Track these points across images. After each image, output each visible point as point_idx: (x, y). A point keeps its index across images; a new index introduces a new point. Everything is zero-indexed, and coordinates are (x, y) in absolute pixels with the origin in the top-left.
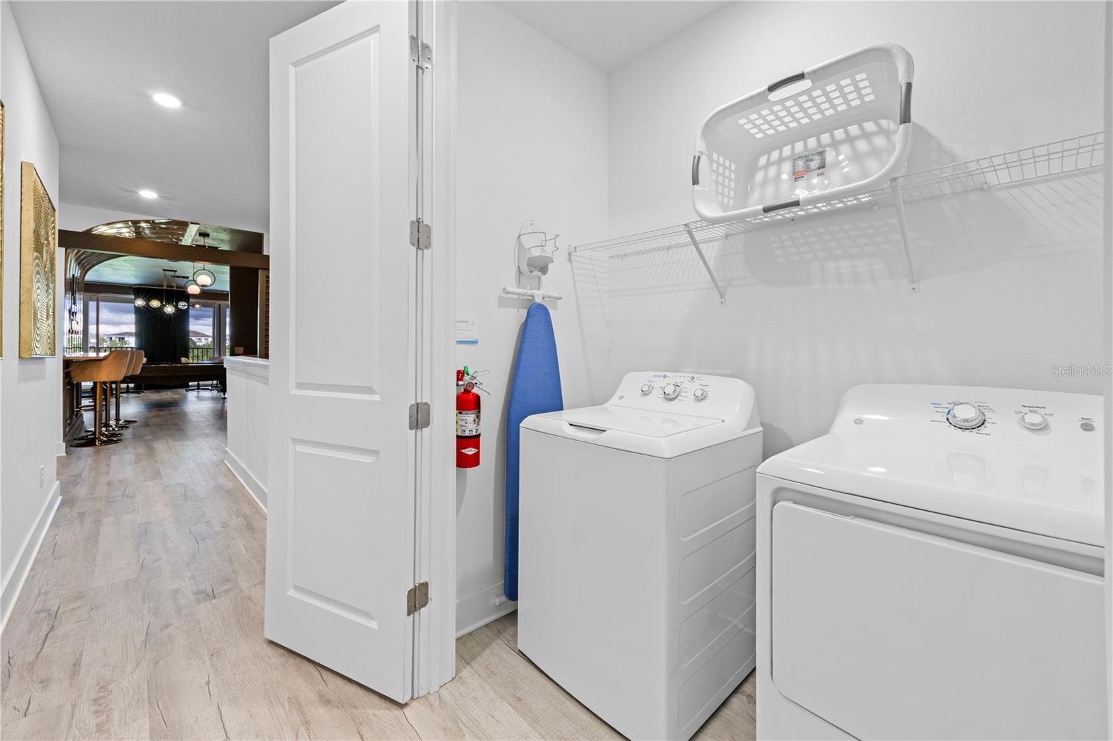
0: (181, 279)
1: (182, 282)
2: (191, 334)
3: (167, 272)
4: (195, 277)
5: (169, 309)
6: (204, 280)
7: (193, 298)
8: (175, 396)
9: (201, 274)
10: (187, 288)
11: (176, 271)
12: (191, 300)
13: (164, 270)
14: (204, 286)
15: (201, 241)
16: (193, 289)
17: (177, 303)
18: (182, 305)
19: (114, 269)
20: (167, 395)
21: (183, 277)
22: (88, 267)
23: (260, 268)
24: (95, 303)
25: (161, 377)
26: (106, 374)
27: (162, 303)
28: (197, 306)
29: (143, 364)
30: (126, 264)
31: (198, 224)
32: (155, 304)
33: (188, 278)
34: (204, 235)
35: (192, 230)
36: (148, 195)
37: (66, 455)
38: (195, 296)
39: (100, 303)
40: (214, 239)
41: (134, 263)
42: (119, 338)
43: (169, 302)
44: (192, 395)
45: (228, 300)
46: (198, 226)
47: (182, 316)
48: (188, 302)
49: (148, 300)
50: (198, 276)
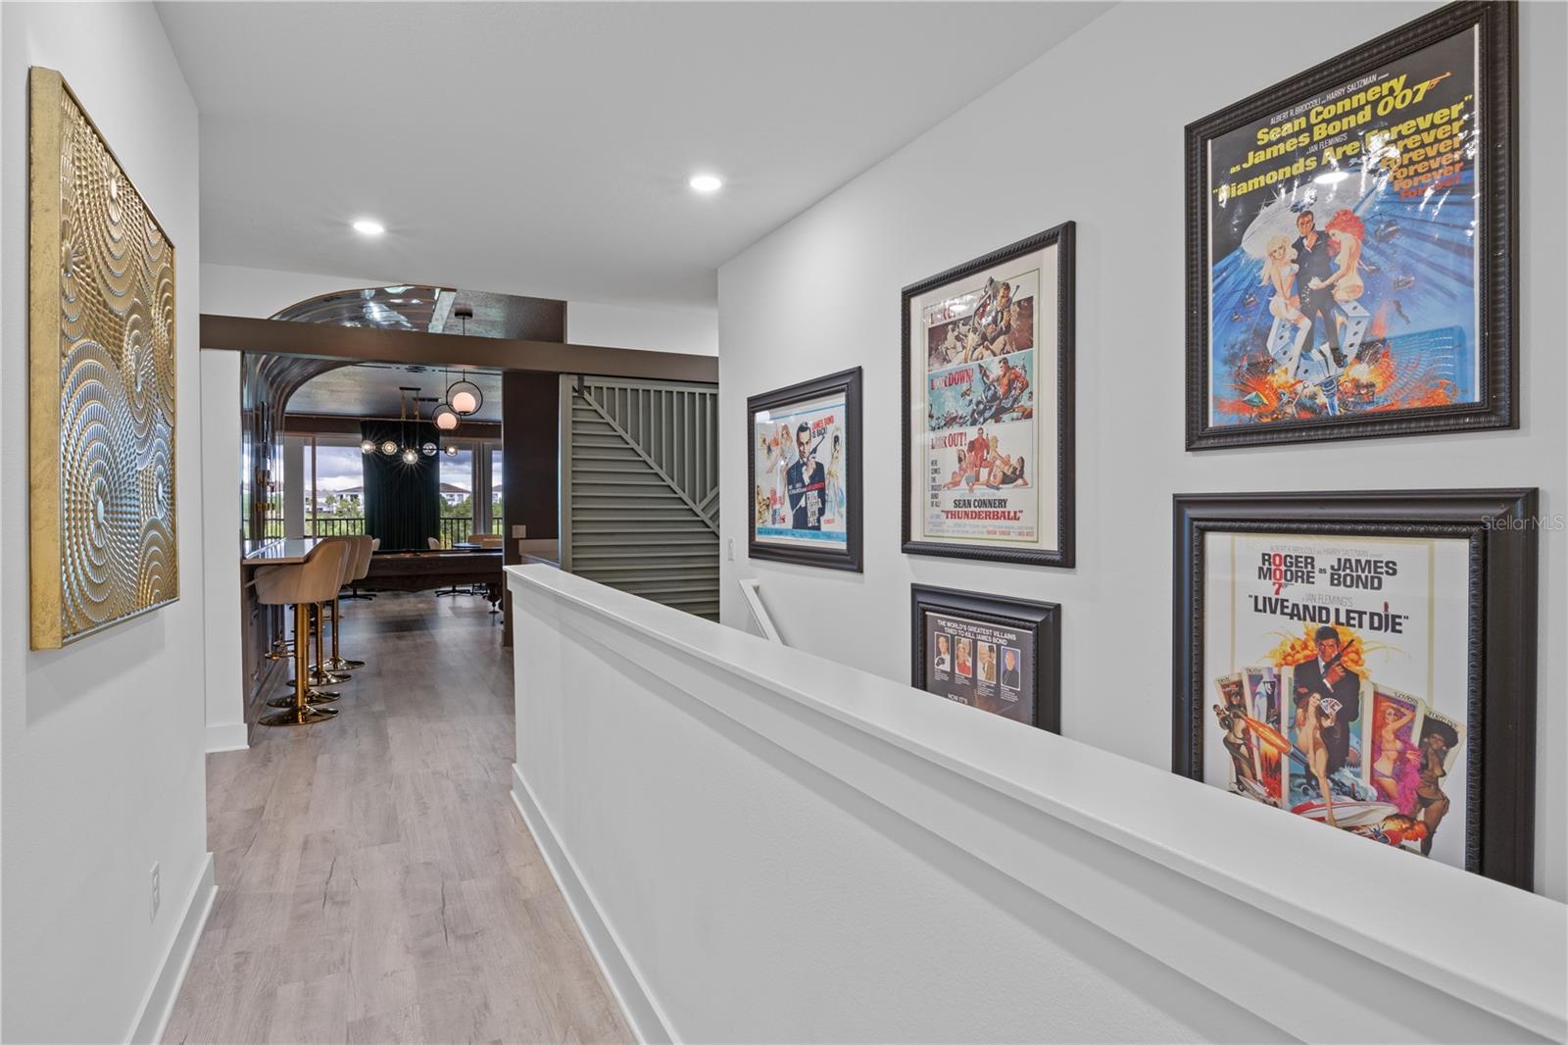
0: (426, 402)
1: (429, 407)
2: (441, 488)
3: (406, 392)
4: (449, 399)
5: (410, 457)
6: (465, 401)
7: (444, 435)
8: (421, 606)
9: (457, 393)
10: (436, 419)
11: (419, 389)
12: (441, 438)
13: (401, 388)
14: (465, 413)
15: (459, 328)
16: (447, 421)
17: (421, 445)
18: (429, 448)
19: (332, 391)
20: (407, 604)
21: (430, 400)
22: (287, 390)
23: (562, 373)
24: (310, 448)
25: (399, 577)
26: (311, 589)
27: (399, 446)
28: (452, 450)
29: (375, 553)
30: (345, 381)
31: (455, 290)
32: (390, 448)
33: (436, 400)
34: (463, 314)
35: (445, 304)
36: (369, 228)
37: (248, 747)
38: (448, 432)
39: (317, 448)
40: (479, 322)
41: (357, 378)
42: (351, 496)
43: (410, 445)
44: (445, 603)
45: (500, 437)
46: (454, 293)
47: (429, 465)
48: (437, 444)
49: (379, 442)
50: (453, 396)
